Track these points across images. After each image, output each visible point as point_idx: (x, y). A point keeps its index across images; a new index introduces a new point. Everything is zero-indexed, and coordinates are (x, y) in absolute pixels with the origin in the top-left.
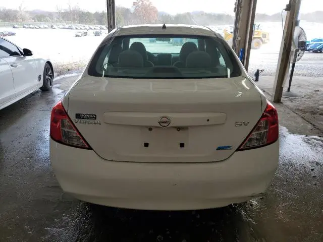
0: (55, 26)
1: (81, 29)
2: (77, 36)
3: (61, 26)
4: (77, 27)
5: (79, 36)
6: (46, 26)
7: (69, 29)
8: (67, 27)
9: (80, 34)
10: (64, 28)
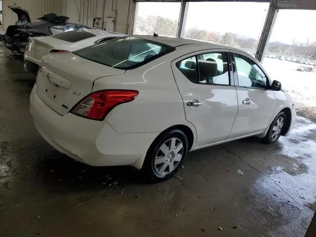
0: (283, 58)
1: (309, 64)
2: (298, 70)
3: (289, 58)
4: (306, 62)
5: (301, 70)
6: (274, 56)
7: (296, 62)
8: (295, 60)
9: (303, 69)
10: (291, 61)
